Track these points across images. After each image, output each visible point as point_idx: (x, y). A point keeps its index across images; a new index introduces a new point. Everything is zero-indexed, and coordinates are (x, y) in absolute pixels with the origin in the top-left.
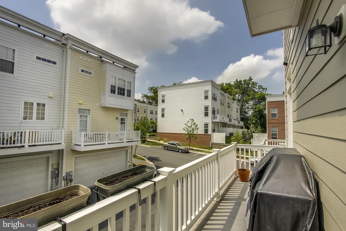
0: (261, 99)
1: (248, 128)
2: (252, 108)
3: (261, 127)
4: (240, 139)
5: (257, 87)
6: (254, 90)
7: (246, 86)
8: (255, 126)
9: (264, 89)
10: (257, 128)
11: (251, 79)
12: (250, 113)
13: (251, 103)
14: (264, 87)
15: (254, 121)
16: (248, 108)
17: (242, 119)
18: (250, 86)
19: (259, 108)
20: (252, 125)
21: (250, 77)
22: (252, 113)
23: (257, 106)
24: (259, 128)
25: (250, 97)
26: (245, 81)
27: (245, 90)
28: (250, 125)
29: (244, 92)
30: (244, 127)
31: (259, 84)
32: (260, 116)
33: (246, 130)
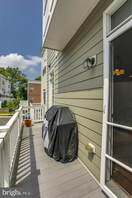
0: (24, 81)
1: (15, 97)
2: (18, 86)
3: (23, 97)
4: (13, 105)
5: (21, 74)
6: (19, 75)
7: (15, 72)
8: (20, 96)
9: (25, 76)
10: (21, 97)
11: (18, 69)
12: (17, 89)
13: (18, 83)
14: (25, 75)
15: (19, 94)
16: (16, 86)
17: (12, 92)
18: (17, 73)
19: (22, 86)
20: (18, 96)
21: (17, 67)
22: (18, 89)
23: (21, 85)
24: (22, 98)
25: (17, 79)
26: (14, 69)
27: (14, 75)
28: (17, 96)
29: (14, 76)
30: (13, 97)
31: (22, 73)
32: (23, 91)
33: (15, 99)
